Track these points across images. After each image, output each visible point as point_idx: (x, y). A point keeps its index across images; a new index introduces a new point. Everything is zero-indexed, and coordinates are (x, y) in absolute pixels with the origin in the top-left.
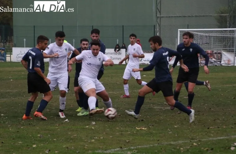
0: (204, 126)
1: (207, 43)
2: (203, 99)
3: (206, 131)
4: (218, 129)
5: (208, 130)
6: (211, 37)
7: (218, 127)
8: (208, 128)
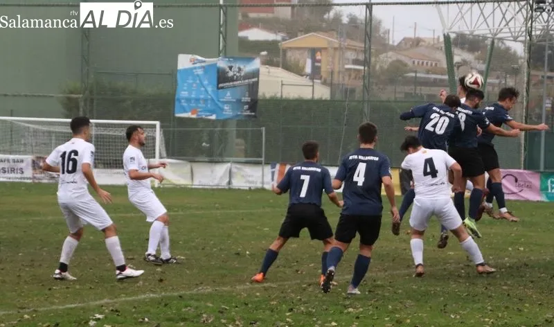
0: (43, 285)
1: (45, 144)
2: (41, 240)
3: (46, 294)
4: (66, 290)
5: (49, 292)
6: (53, 132)
7: (67, 288)
8: (50, 289)
